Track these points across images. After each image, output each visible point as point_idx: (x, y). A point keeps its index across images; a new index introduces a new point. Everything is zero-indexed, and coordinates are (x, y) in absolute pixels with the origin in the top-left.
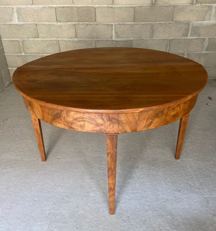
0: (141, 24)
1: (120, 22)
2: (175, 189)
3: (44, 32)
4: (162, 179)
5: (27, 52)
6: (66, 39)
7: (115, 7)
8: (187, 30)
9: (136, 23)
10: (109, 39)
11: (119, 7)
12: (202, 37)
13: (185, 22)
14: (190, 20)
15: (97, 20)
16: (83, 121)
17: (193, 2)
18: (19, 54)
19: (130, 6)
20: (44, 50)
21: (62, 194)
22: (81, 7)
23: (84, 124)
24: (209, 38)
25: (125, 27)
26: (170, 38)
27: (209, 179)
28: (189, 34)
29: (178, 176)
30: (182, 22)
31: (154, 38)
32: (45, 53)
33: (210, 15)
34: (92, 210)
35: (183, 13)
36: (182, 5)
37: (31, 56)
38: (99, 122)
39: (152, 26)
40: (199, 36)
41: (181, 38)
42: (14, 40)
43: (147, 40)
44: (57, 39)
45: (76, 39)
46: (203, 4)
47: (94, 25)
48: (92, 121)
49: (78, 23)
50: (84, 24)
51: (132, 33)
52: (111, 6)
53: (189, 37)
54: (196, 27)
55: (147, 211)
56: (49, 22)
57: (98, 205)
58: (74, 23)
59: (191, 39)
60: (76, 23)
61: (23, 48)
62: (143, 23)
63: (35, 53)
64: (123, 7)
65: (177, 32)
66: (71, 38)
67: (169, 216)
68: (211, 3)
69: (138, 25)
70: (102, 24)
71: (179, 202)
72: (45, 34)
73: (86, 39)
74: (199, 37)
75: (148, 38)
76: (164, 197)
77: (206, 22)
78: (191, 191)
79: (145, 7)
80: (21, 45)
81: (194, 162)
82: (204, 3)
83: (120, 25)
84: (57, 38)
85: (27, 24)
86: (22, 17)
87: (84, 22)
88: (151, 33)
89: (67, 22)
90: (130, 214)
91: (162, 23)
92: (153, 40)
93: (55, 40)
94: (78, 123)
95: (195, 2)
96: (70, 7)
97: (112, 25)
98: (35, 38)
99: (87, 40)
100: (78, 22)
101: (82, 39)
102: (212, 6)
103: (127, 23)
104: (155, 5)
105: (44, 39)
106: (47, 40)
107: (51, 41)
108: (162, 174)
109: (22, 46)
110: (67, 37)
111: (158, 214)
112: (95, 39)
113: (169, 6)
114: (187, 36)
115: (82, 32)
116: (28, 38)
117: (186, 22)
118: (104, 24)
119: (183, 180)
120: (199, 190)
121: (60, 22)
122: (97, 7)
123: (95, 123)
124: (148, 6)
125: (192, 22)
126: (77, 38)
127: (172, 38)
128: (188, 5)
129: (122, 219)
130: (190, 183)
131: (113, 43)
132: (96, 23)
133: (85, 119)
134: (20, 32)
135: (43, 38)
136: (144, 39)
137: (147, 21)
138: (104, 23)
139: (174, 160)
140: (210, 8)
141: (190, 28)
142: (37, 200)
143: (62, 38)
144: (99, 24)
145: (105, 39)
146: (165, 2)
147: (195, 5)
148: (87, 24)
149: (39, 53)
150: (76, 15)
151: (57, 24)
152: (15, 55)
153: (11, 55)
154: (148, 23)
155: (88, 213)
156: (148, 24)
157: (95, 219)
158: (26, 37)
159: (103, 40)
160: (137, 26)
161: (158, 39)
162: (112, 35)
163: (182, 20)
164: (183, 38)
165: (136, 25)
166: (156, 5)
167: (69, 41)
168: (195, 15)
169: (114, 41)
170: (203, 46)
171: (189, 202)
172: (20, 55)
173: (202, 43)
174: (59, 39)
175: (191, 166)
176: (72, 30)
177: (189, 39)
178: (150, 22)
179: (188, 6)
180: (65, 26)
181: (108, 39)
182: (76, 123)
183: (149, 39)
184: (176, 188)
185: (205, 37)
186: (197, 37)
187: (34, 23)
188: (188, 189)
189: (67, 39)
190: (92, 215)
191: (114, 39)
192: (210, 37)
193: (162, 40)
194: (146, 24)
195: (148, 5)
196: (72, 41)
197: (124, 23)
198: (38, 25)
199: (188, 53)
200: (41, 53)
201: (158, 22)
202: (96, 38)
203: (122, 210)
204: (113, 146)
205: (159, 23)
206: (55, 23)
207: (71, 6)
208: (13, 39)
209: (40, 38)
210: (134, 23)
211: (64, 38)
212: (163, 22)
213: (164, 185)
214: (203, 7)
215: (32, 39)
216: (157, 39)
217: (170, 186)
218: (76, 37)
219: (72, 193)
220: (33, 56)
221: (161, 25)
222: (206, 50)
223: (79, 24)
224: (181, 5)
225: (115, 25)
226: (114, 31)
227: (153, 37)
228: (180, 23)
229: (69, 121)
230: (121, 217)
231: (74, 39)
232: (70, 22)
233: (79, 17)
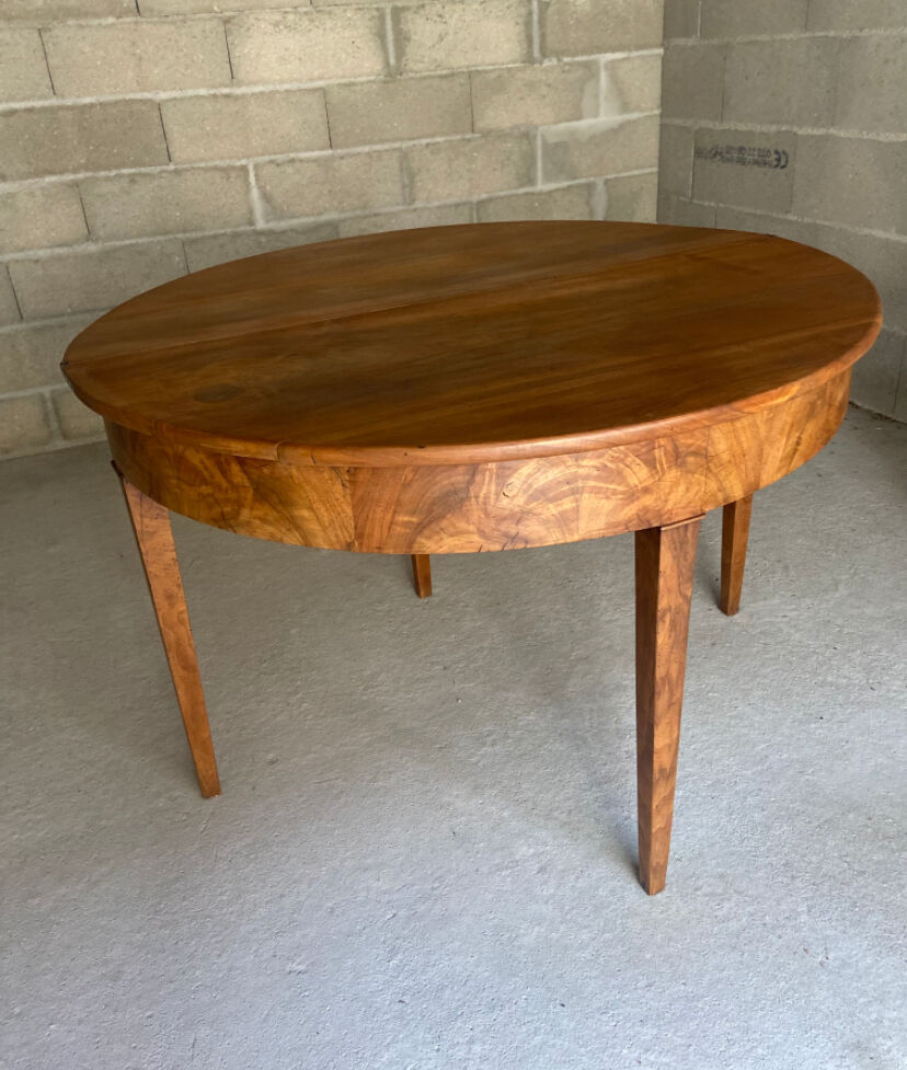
0: (359, 154)
1: (275, 154)
2: (800, 715)
4: (736, 699)
6: (42, 253)
7: (243, 96)
8: (530, 159)
9: (339, 151)
10: (242, 229)
11: (262, 93)
12: (583, 181)
13: (517, 131)
14: (534, 123)
15: (176, 155)
16: (574, 492)
17: (532, 52)
19: (303, 86)
21: (396, 896)
22: (92, 106)
23: (574, 505)
24: (607, 180)
25: (298, 171)
26: (475, 198)
27: (877, 647)
28: (540, 174)
29: (776, 670)
30: (508, 130)
31: (418, 204)
33: (596, 96)
34: (567, 908)
35: (506, 96)
36: (497, 67)
38: (637, 483)
39: (404, 156)
40: (575, 178)
41: (514, 192)
43: (393, 213)
45: (92, 248)
46: (566, 59)
47: (164, 175)
48: (612, 482)
49: (90, 174)
50: (117, 175)
51: (330, 191)
52: (226, 91)
53: (541, 186)
54: (557, 145)
55: (769, 828)
57: (578, 878)
58: (69, 177)
59: (550, 193)
60: (81, 176)
62: (367, 149)
64: (277, 92)
65: (495, 170)
66: (66, 245)
67: (851, 816)
68: (592, 53)
69: (351, 160)
70: (199, 168)
71: (845, 754)
73: (140, 241)
74: (574, 183)
75: (398, 204)
76: (785, 756)
77: (585, 124)
78: (852, 703)
79: (362, 84)
81: (794, 606)
82: (568, 56)
83: (278, 165)
87: (117, 167)
88: (404, 187)
89: (38, 175)
90: (718, 863)
91: (438, 143)
92: (415, 210)
94: (551, 506)
95: (536, 54)
96: (44, 110)
97: (244, 169)
99: (143, 244)
100: (87, 169)
101: (118, 243)
102: (595, 62)
103: (303, 155)
104: (401, 74)
108: (721, 681)
110: (45, 243)
111: (809, 822)
112: (180, 236)
113: (453, 75)
114: (531, 181)
115: (116, 210)
117: (523, 129)
118: (206, 170)
119: (803, 677)
120: (876, 692)
121: (3, 178)
122: (167, 101)
123: (621, 488)
124: (373, 82)
125: (541, 129)
126: (96, 241)
127: (484, 196)
128: (517, 65)
129: (706, 895)
130: (830, 679)
131: (260, 243)
132: (172, 167)
133: (580, 484)
136: (383, 210)
137: (382, 141)
138: (210, 164)
139: (722, 619)
140: (590, 69)
141: (539, 153)
142: (301, 968)
143: (22, 250)
144: (187, 170)
145: (223, 231)
146: (436, 60)
147: (541, 63)
148: (130, 175)
150: (75, 142)
154: (386, 146)
155: (562, 928)
156: (387, 151)
157: (607, 935)
159: (215, 237)
160: (344, 162)
161: (436, 204)
162: (251, 212)
163: (507, 124)
164: (521, 191)
165: (342, 158)
166: (404, 75)
167: (60, 258)
168: (547, 101)
169: (262, 233)
171: (875, 744)
173: (588, 203)
174: (8, 256)
175: (793, 623)
176: (67, 211)
177: (541, 193)
178: (394, 140)
179: (518, 69)
180: (32, 194)
181: (236, 230)
182: (539, 510)
183: (400, 208)
184: (801, 713)
185: (592, 179)
186: (565, 184)
188: (841, 702)
189: (49, 251)
190: (586, 927)
191: (261, 225)
192: (609, 177)
193: (450, 206)
194: (379, 151)
195: (373, 78)
197: (292, 155)
201: (424, 141)
202: (185, 231)
203: (679, 860)
204: (680, 574)
205: (428, 145)
207: (46, 103)
210: (330, 152)
211: (31, 249)
212: (439, 139)
213: (755, 716)
214: (567, 68)
216: (429, 205)
217: (777, 712)
218: (90, 235)
219: (436, 875)
221: (434, 149)
223: (92, 178)
224: (491, 67)
225: (256, 167)
226: (255, 193)
227: (414, 200)
228: (501, 135)
229: (507, 512)
230: (697, 890)
231: (84, 246)
232: (51, 173)
233: (91, 148)
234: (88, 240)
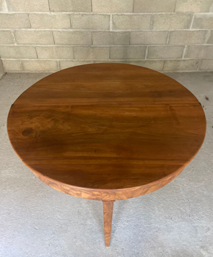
0: (140, 15)
1: (118, 12)
3: (37, 22)
5: (20, 42)
6: (60, 30)
8: (189, 22)
9: (135, 14)
10: (106, 30)
12: (204, 29)
13: (187, 13)
14: (193, 12)
15: (93, 10)
18: (11, 45)
20: (37, 41)
24: (212, 30)
25: (123, 18)
26: (170, 30)
28: (191, 26)
30: (185, 13)
31: (154, 30)
32: (39, 44)
35: (187, 3)
37: (23, 46)
39: (152, 17)
40: (201, 28)
41: (182, 30)
42: (6, 31)
43: (146, 31)
44: (50, 30)
45: (71, 30)
47: (90, 15)
49: (73, 13)
50: (79, 14)
51: (130, 24)
53: (191, 29)
54: (199, 19)
56: (41, 12)
58: (68, 13)
59: (193, 31)
60: (71, 13)
61: (15, 39)
62: (142, 14)
63: (28, 44)
65: (178, 23)
66: (65, 29)
69: (138, 16)
70: (99, 14)
72: (37, 24)
73: (82, 30)
74: (201, 30)
75: (148, 29)
77: (209, 14)
80: (12, 35)
83: (118, 16)
84: (51, 28)
85: (18, 14)
86: (12, 6)
87: (79, 12)
88: (150, 25)
89: (61, 11)
91: (163, 14)
92: (152, 31)
93: (48, 31)
97: (109, 15)
98: (27, 28)
99: (83, 31)
100: (72, 12)
101: (77, 30)
103: (125, 14)
105: (37, 30)
106: (40, 31)
107: (44, 32)
109: (14, 36)
110: (61, 28)
112: (91, 30)
114: (188, 28)
115: (78, 22)
116: (20, 29)
117: (189, 13)
118: (100, 15)
121: (54, 11)
125: (195, 14)
126: (72, 29)
127: (173, 30)
131: (110, 34)
132: (92, 13)
134: (11, 22)
135: (36, 28)
136: (143, 30)
137: (147, 12)
138: (101, 13)
141: (193, 20)
143: (56, 28)
144: (95, 14)
145: (101, 30)
148: (82, 14)
149: (32, 44)
150: (70, 5)
151: (51, 13)
152: (8, 46)
153: (3, 45)
154: (148, 14)
156: (148, 15)
158: (18, 27)
159: (99, 31)
160: (136, 16)
161: (158, 30)
162: (109, 27)
163: (185, 11)
164: (184, 30)
165: (135, 15)
167: (64, 32)
168: (199, 6)
169: (111, 32)
170: (204, 39)
172: (13, 46)
173: (204, 36)
174: (53, 30)
176: (67, 21)
177: (190, 31)
178: (151, 12)
180: (59, 16)
181: (105, 30)
183: (148, 30)
185: (207, 29)
186: (199, 30)
187: (25, 12)
189: (62, 30)
191: (111, 30)
193: (162, 31)
194: (146, 15)
196: (67, 32)
197: (122, 13)
198: (30, 15)
199: (189, 45)
200: (35, 44)
201: (159, 13)
202: (93, 29)
205: (160, 14)
206: (48, 13)
208: (4, 30)
209: (33, 28)
210: (132, 13)
211: (58, 29)
212: (164, 13)
215: (24, 29)
216: (157, 30)
218: (71, 27)
220: (26, 47)
221: (162, 16)
222: (207, 43)
223: (73, 14)
225: (113, 15)
226: (111, 22)
227: (153, 29)
228: (183, 14)
231: (69, 30)
232: (65, 11)
233: (74, 6)
234: (70, 28)
